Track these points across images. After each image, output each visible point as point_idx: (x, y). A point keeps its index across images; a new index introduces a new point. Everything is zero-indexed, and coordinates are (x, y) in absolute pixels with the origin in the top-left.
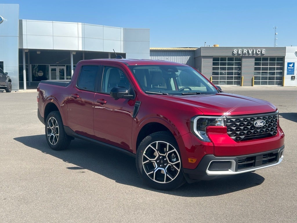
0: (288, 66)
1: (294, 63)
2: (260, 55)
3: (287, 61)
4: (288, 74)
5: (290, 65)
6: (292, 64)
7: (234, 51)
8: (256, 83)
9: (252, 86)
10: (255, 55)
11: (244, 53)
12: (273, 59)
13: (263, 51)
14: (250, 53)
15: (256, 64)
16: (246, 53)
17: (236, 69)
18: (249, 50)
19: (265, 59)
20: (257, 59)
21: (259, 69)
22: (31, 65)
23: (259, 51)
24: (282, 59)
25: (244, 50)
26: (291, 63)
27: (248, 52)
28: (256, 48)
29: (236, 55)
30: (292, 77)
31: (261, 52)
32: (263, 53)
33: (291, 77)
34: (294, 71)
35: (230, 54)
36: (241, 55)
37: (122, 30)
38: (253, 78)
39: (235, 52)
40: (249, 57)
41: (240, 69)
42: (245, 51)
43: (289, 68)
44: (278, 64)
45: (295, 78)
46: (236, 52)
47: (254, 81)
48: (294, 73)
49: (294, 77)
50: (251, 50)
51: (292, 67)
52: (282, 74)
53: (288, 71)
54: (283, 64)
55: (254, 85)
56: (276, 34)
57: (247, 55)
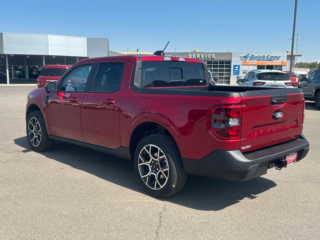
0: (234, 68)
1: (239, 66)
2: (210, 59)
3: (233, 64)
4: (234, 74)
5: (236, 67)
6: (238, 66)
7: (189, 56)
10: (206, 59)
11: (197, 57)
12: (222, 62)
13: (213, 56)
14: (202, 57)
16: (199, 57)
18: (202, 55)
19: (216, 62)
20: (209, 62)
22: (27, 66)
23: (209, 56)
24: (229, 62)
25: (197, 55)
26: (236, 66)
27: (201, 56)
28: (207, 53)
32: (213, 57)
33: (236, 77)
34: (239, 72)
37: (86, 40)
43: (235, 69)
44: (226, 66)
46: (191, 56)
48: (239, 74)
50: (203, 55)
51: (238, 69)
52: (229, 74)
53: (234, 72)
54: (230, 67)
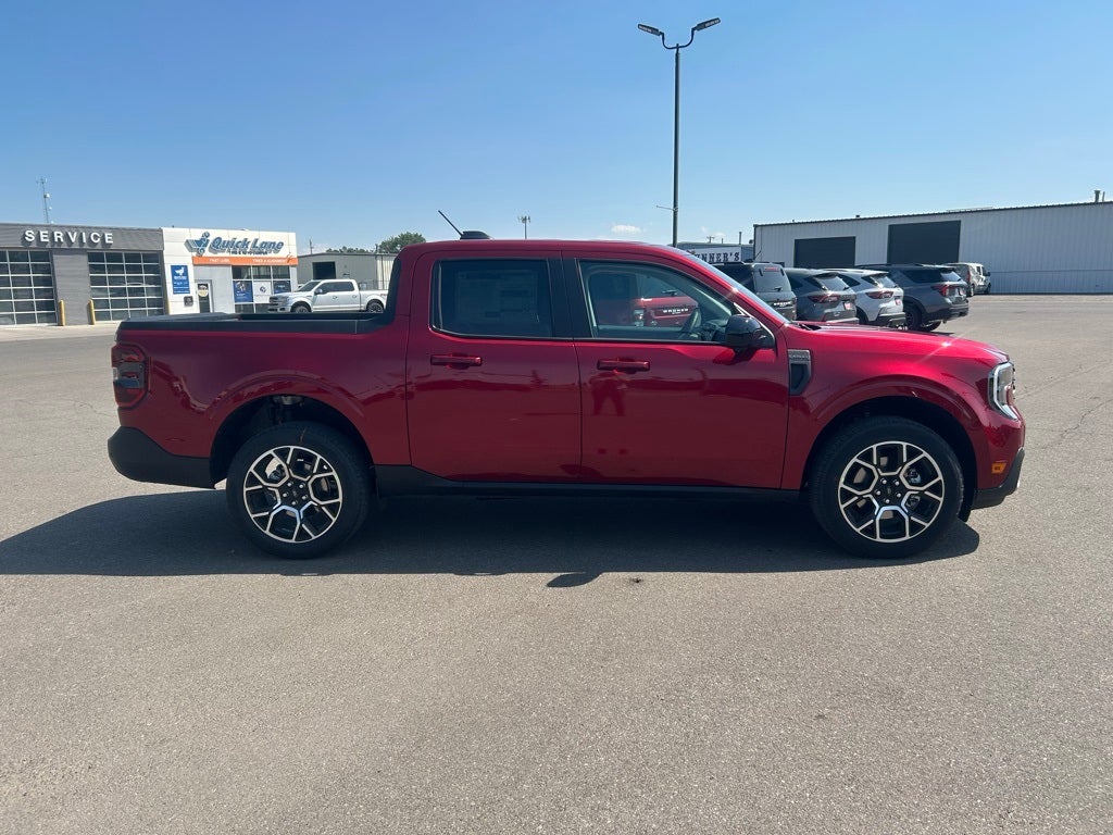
0: (174, 274)
2: (100, 247)
3: (169, 261)
4: (176, 291)
5: (177, 272)
6: (183, 268)
8: (100, 316)
9: (92, 323)
12: (133, 256)
14: (73, 240)
15: (93, 268)
17: (38, 281)
18: (70, 234)
19: (114, 257)
20: (94, 257)
21: (102, 281)
23: (96, 237)
24: (157, 257)
25: (55, 233)
26: (179, 267)
27: (67, 237)
28: (89, 229)
29: (34, 245)
30: (186, 298)
31: (103, 239)
33: (183, 300)
34: (187, 285)
35: (17, 244)
36: (49, 246)
38: (89, 305)
39: (30, 236)
40: (70, 251)
41: (49, 281)
42: (59, 235)
44: (148, 269)
45: (192, 301)
47: (94, 310)
48: (188, 290)
49: (191, 298)
52: (162, 291)
53: (174, 285)
54: (159, 269)
55: (95, 322)
56: (45, 197)
57: (65, 246)
